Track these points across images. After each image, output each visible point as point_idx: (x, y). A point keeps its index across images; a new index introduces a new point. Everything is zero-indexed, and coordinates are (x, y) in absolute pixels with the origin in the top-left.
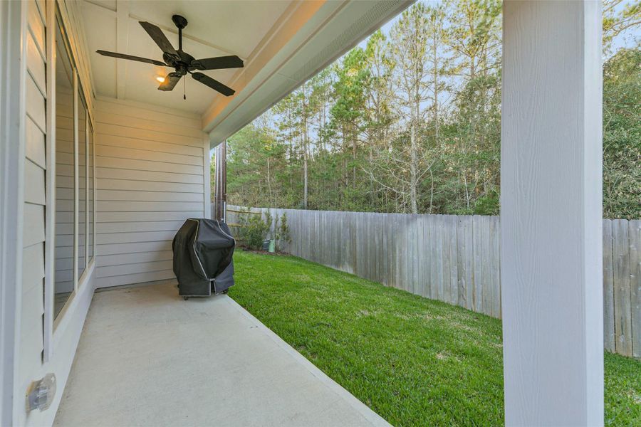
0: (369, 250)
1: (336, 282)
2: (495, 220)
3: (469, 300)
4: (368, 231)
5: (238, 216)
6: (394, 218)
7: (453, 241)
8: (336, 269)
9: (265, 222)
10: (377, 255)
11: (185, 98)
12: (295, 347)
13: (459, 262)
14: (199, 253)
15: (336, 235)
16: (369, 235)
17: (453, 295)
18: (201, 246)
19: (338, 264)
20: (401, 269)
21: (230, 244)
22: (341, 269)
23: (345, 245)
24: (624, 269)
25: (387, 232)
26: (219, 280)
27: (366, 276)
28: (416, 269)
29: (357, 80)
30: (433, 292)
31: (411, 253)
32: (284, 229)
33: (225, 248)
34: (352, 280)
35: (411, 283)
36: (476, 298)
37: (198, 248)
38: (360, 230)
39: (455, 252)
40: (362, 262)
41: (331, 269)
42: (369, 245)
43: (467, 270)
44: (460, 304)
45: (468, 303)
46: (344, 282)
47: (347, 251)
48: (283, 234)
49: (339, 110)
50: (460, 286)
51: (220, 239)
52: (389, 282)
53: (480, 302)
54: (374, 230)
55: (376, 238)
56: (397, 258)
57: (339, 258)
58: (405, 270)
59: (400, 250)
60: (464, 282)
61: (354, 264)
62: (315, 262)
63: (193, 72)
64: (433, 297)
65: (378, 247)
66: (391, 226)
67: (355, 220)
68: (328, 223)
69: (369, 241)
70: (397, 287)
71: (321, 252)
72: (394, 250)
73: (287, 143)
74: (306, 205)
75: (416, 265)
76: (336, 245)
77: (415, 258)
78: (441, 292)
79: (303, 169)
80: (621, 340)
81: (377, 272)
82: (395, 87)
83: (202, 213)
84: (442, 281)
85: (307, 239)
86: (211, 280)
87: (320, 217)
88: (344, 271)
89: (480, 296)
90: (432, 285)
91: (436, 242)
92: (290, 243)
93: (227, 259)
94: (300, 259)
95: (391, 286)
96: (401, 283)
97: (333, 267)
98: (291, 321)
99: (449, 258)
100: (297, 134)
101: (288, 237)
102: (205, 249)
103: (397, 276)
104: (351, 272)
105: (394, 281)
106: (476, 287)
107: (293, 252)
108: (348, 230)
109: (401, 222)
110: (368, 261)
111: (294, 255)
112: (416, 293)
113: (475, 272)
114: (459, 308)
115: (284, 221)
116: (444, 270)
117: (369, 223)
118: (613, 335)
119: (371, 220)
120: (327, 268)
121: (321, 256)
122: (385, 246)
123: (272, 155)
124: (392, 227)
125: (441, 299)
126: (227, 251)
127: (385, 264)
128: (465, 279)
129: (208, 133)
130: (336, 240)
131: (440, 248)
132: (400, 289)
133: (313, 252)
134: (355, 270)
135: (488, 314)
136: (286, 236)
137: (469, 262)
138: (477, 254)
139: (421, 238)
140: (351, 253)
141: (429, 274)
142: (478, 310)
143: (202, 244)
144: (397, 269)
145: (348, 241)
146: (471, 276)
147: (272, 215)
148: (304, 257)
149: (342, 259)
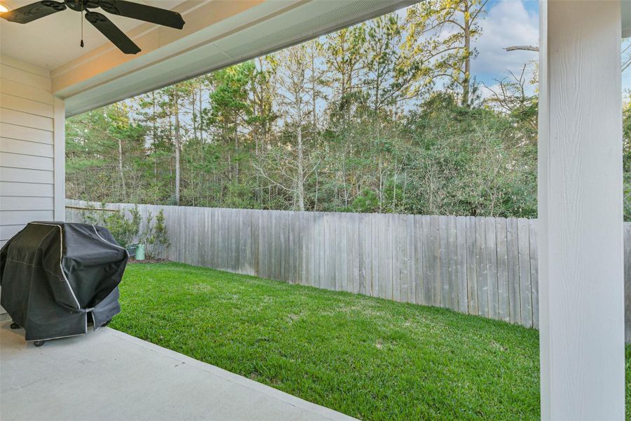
0: (273, 248)
1: (243, 288)
2: (389, 217)
3: (368, 287)
4: (273, 229)
5: (84, 214)
6: (301, 216)
7: (356, 237)
8: (234, 272)
9: (131, 221)
10: (283, 253)
11: (82, 45)
12: (245, 376)
13: (361, 255)
14: (69, 274)
15: (234, 235)
16: (273, 233)
17: (355, 284)
18: (73, 263)
19: (236, 267)
20: (307, 266)
21: (120, 257)
22: (240, 272)
23: (245, 246)
24: (473, 251)
25: (293, 230)
26: (100, 309)
27: (269, 277)
28: (322, 265)
29: (242, 70)
30: (337, 284)
31: (318, 249)
32: (160, 229)
33: (109, 264)
34: (257, 282)
35: (317, 278)
36: (374, 285)
37: (67, 267)
38: (263, 228)
39: (357, 247)
40: (266, 261)
41: (227, 272)
42: (273, 244)
43: (367, 261)
44: (361, 292)
45: (367, 291)
46: (251, 287)
47: (248, 251)
48: (158, 237)
49: (223, 97)
50: (361, 276)
51: (103, 251)
52: (295, 279)
53: (377, 288)
54: (280, 227)
55: (282, 236)
56: (304, 255)
57: (238, 260)
58: (312, 267)
59: (307, 248)
60: (364, 272)
61: (256, 264)
62: (206, 266)
63: (91, 10)
64: (338, 289)
65: (283, 246)
66: (297, 224)
67: (258, 217)
68: (223, 221)
69: (274, 240)
70: (303, 284)
71: (213, 254)
72: (301, 247)
73: (150, 124)
74: (178, 200)
75: (322, 261)
76: (234, 246)
77: (322, 254)
78: (345, 284)
79: (175, 158)
80: (471, 303)
81: (283, 270)
82: (278, 85)
83: (51, 212)
84: (346, 273)
85: (193, 241)
86: (87, 310)
87: (213, 215)
88: (244, 273)
89: (377, 283)
90: (337, 278)
91: (341, 238)
92: (167, 247)
93: (113, 278)
94: (185, 265)
95: (297, 283)
96: (307, 279)
97: (230, 270)
98: (221, 345)
99: (352, 252)
100: (163, 115)
101: (165, 239)
102: (78, 267)
103: (304, 273)
104: (252, 273)
105: (300, 278)
106: (374, 275)
107: (173, 258)
108: (249, 229)
109: (308, 220)
110: (273, 260)
111: (174, 260)
112: (322, 287)
113: (373, 262)
114: (360, 296)
115: (160, 219)
116: (348, 263)
117: (274, 221)
118: (466, 301)
119: (276, 219)
120: (223, 273)
121: (213, 259)
122: (291, 244)
123: (129, 136)
124: (299, 225)
125: (345, 289)
126: (113, 266)
127: (291, 262)
128: (365, 269)
129: (63, 98)
130: (233, 241)
131: (345, 242)
132: (306, 285)
133: (202, 256)
134: (257, 272)
135: (384, 298)
136: (162, 239)
137: (369, 254)
138: (375, 246)
139: (327, 235)
140: (252, 253)
141: (335, 268)
142: (375, 295)
143: (75, 261)
144: (304, 265)
145: (249, 241)
146: (370, 267)
147: (140, 213)
148: (189, 262)
149: (242, 261)
